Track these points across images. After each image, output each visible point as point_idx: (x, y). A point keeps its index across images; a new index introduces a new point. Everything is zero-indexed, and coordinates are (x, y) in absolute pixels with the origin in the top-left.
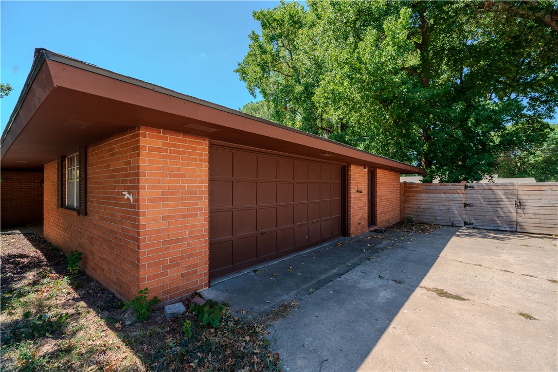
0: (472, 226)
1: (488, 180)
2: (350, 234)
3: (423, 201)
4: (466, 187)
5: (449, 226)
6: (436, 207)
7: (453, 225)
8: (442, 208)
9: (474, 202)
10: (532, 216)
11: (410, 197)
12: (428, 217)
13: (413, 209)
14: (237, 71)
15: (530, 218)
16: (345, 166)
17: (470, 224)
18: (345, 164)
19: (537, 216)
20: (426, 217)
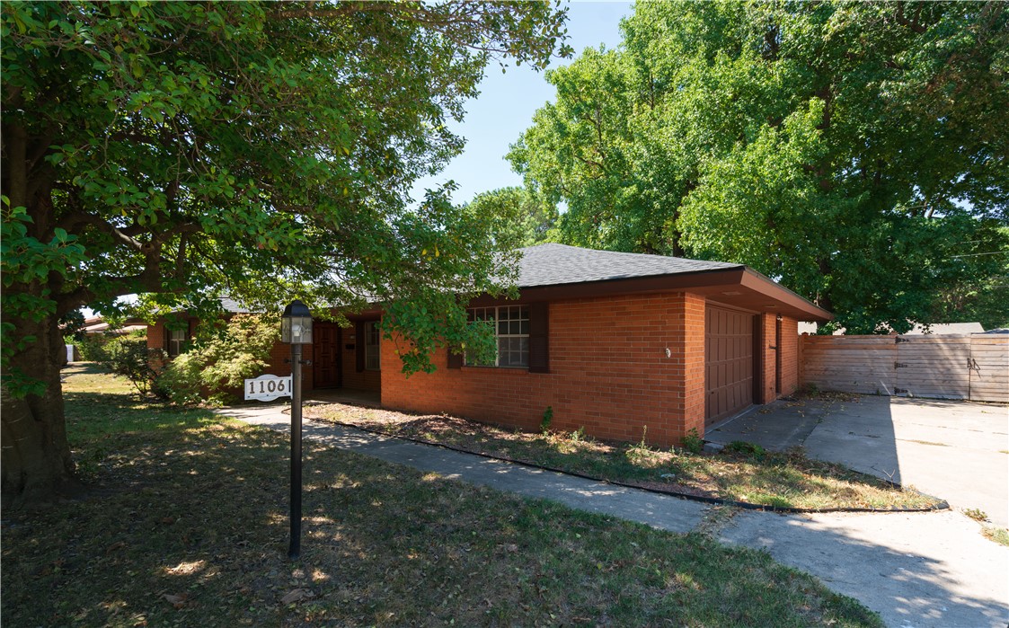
0: (905, 395)
1: (921, 330)
2: (764, 401)
3: (834, 360)
4: (898, 340)
5: (873, 394)
6: (853, 369)
7: (878, 394)
8: (862, 369)
9: (909, 361)
10: (991, 379)
11: (813, 354)
12: (841, 383)
13: (818, 372)
14: (509, 157)
15: (988, 381)
16: (757, 315)
17: (903, 391)
18: (759, 313)
19: (998, 379)
20: (837, 383)
